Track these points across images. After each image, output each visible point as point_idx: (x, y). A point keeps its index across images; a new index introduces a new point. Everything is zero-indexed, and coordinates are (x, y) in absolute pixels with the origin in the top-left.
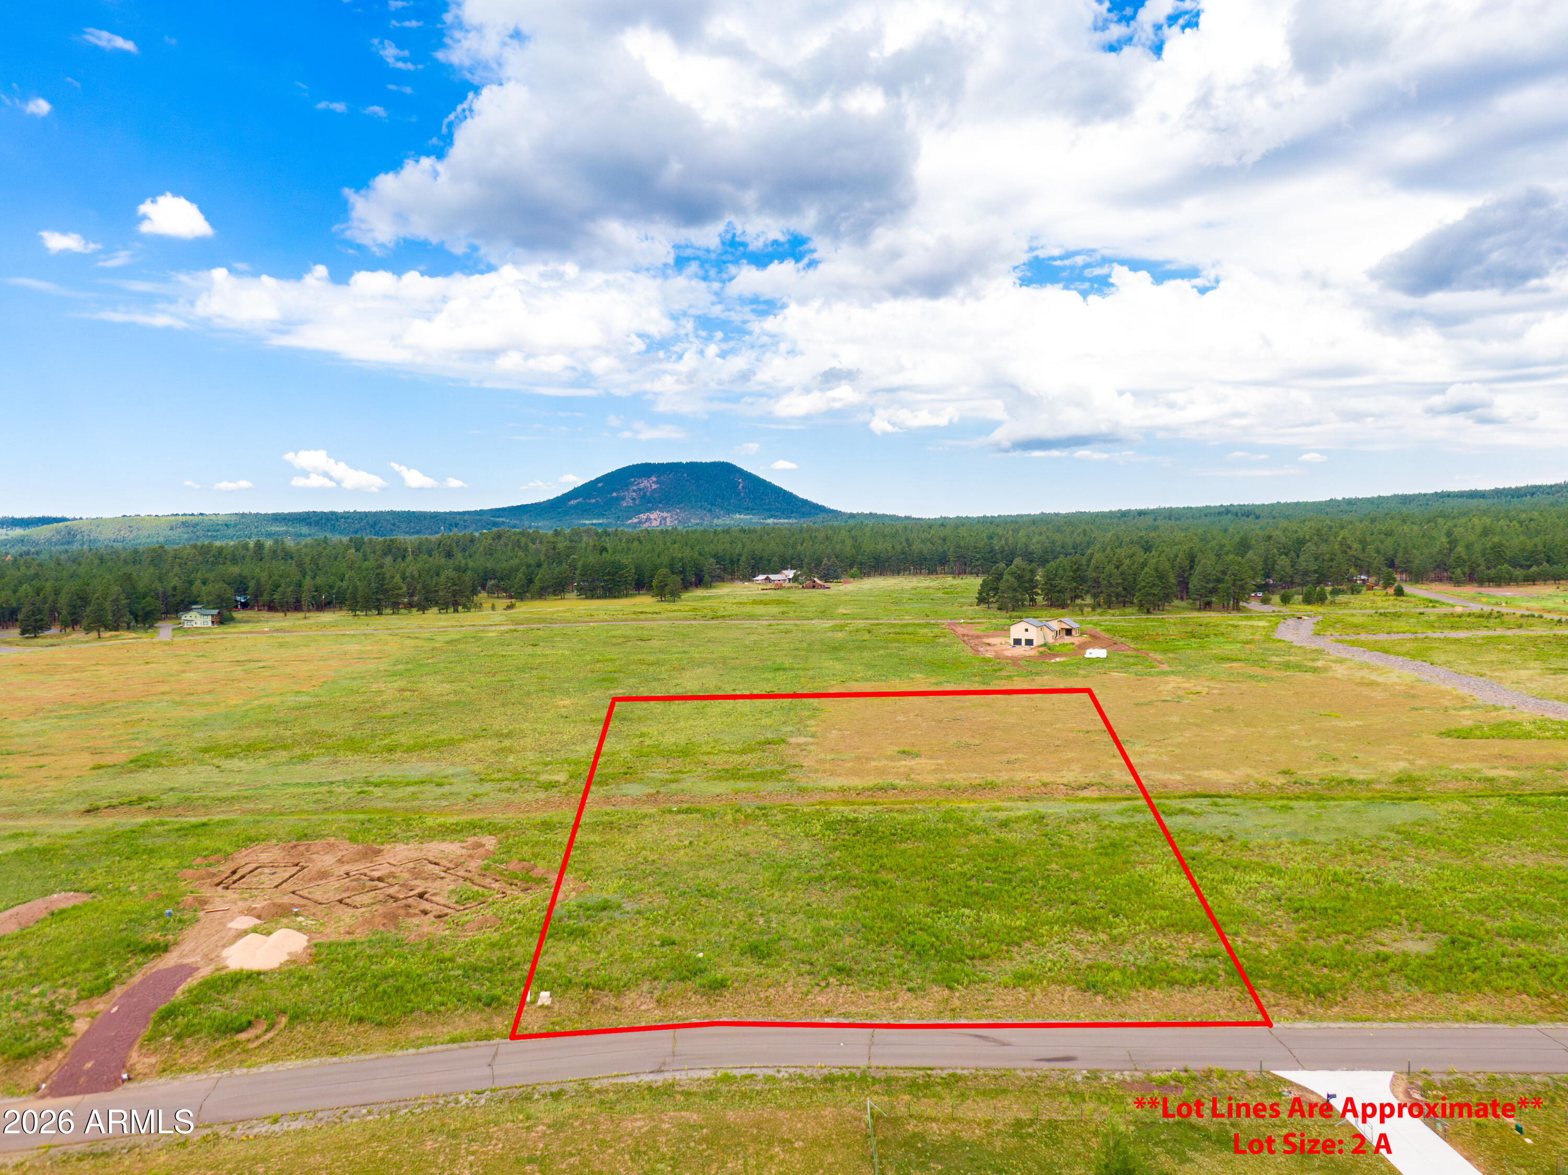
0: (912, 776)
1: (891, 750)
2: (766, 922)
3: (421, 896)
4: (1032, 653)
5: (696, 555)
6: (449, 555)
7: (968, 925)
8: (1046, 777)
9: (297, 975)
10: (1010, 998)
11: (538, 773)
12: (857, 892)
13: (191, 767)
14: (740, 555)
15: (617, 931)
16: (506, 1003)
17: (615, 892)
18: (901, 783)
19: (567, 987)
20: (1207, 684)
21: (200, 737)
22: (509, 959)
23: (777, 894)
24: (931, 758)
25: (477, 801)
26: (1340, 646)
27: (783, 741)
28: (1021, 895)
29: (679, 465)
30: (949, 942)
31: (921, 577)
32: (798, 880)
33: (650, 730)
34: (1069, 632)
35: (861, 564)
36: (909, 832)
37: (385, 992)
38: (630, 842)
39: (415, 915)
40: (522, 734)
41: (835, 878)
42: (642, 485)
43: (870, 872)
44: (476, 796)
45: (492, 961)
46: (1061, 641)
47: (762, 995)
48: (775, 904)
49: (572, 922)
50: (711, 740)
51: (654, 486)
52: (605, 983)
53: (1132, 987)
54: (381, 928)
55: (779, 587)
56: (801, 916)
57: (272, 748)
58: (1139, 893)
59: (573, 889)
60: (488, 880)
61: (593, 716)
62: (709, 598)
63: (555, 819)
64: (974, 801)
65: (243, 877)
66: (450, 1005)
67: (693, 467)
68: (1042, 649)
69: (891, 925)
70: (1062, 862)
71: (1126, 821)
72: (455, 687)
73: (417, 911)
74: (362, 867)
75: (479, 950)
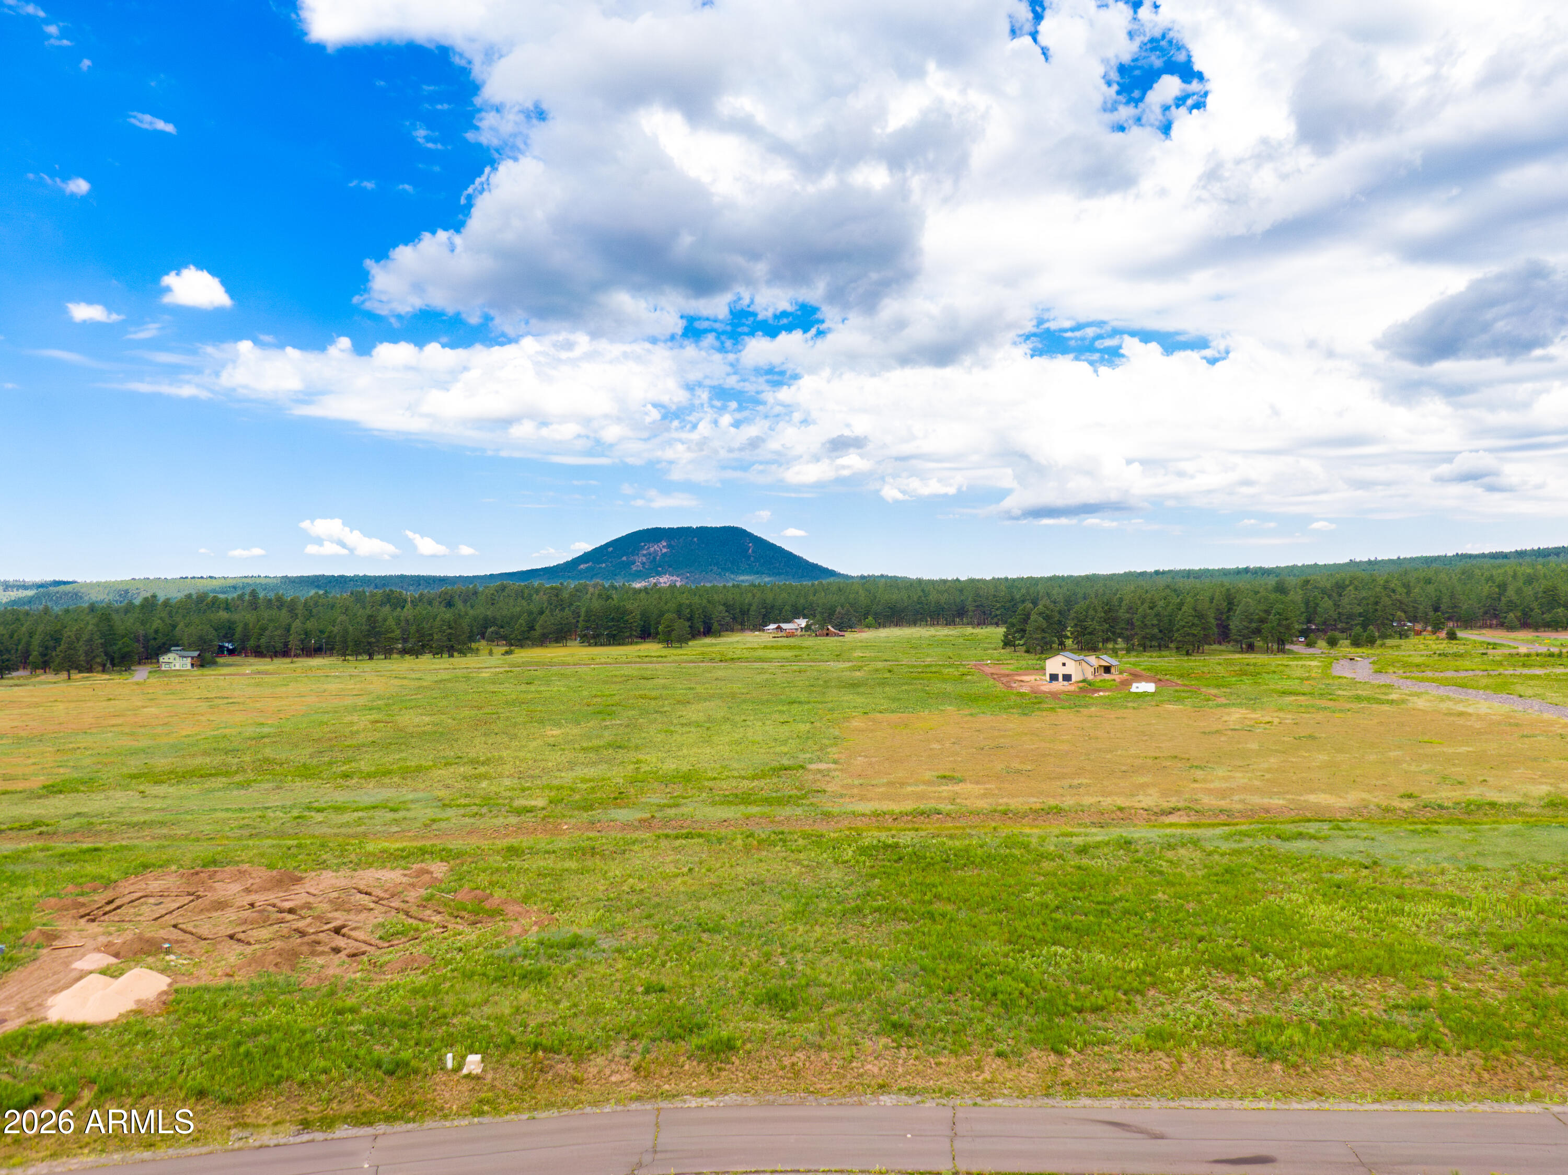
0: (958, 801)
1: (929, 775)
2: (788, 963)
3: (337, 931)
4: (1072, 688)
5: (705, 601)
6: (450, 604)
7: (1065, 967)
8: (1121, 801)
9: (135, 1029)
10: (1146, 1066)
11: (511, 799)
12: (907, 927)
13: (111, 793)
14: (750, 605)
15: (587, 974)
16: (416, 1072)
17: (589, 926)
18: (945, 807)
19: (508, 1048)
20: (1276, 714)
21: (135, 764)
22: (434, 1010)
23: (801, 929)
24: (977, 783)
25: (434, 827)
26: (1409, 682)
27: (802, 767)
28: (1128, 930)
29: (689, 529)
30: (1045, 989)
31: (939, 628)
32: (828, 913)
33: (648, 757)
34: (1107, 670)
35: (876, 614)
36: (965, 859)
37: (248, 1054)
38: (616, 870)
39: (322, 953)
40: (501, 761)
41: (877, 910)
42: (652, 549)
43: (923, 902)
44: (434, 821)
45: (409, 1013)
46: (1099, 678)
47: (787, 1062)
48: (800, 941)
49: (527, 962)
50: (717, 766)
51: (664, 550)
52: (562, 1043)
53: (1322, 1051)
54: (272, 969)
55: (790, 635)
56: (835, 955)
57: (211, 775)
58: (1286, 927)
59: (536, 923)
60: (428, 912)
61: (585, 745)
62: (715, 645)
63: (524, 845)
64: (1037, 827)
65: (119, 907)
66: (334, 1074)
67: (703, 532)
68: (1081, 685)
69: (958, 967)
70: (1171, 891)
71: (1236, 846)
72: (435, 719)
73: (327, 949)
74: (271, 897)
75: (395, 998)
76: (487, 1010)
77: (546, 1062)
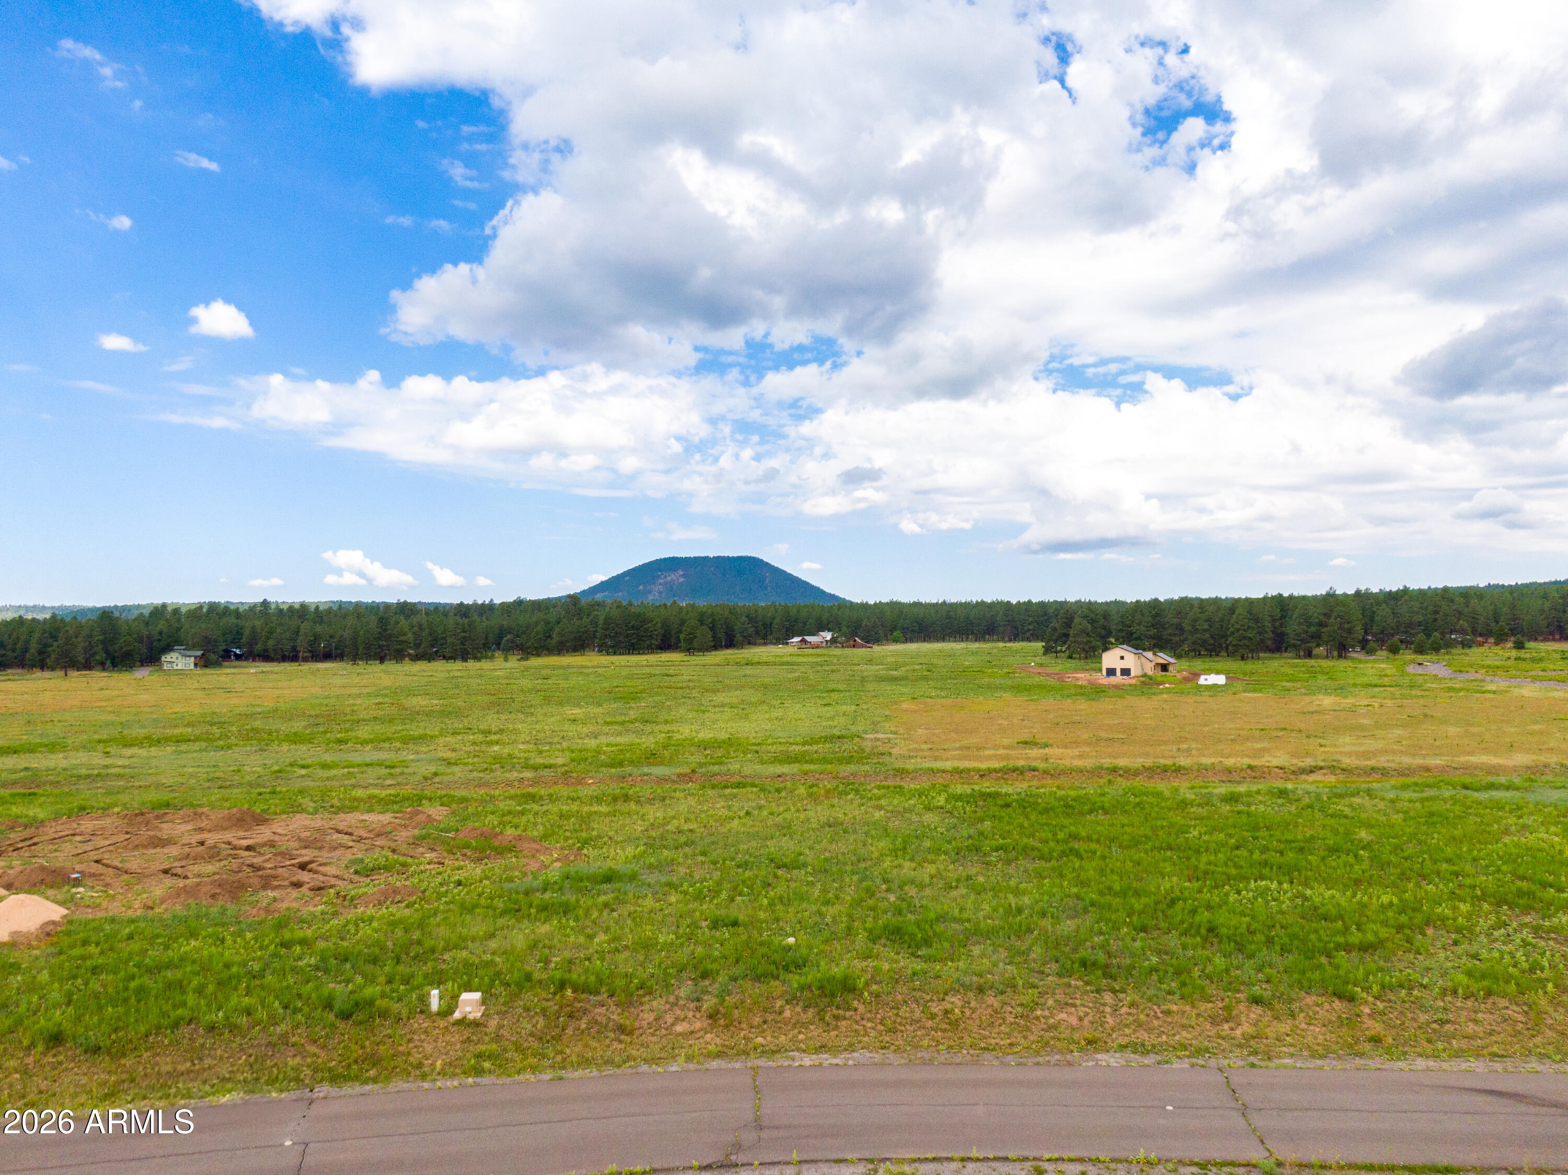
0: (1052, 761)
1: (1006, 742)
2: (901, 898)
3: (303, 867)
5: (727, 611)
6: (465, 616)
8: (1247, 762)
10: (1488, 1017)
11: (527, 759)
12: (1048, 864)
13: (72, 753)
14: (774, 618)
15: (630, 908)
17: (627, 862)
19: (520, 987)
21: (107, 733)
22: (419, 944)
23: (907, 866)
24: (1067, 747)
26: (1499, 678)
27: (857, 736)
29: (706, 559)
32: (937, 851)
33: (680, 729)
34: (1166, 667)
35: (903, 628)
36: (1089, 805)
37: (140, 990)
38: (656, 813)
39: (278, 887)
41: (1000, 849)
42: (669, 579)
43: (1057, 841)
44: (436, 775)
45: (382, 947)
46: (1158, 675)
49: (548, 895)
50: (760, 735)
51: (681, 580)
52: (600, 982)
54: (205, 900)
55: (816, 646)
56: (963, 891)
57: (189, 741)
59: (557, 860)
60: (421, 850)
61: (608, 720)
63: (543, 793)
64: (1160, 781)
65: (34, 844)
66: (262, 1016)
67: (719, 561)
68: (1142, 679)
71: (1420, 795)
72: (445, 702)
73: (286, 883)
74: (229, 836)
75: (366, 931)
76: (493, 944)
77: (578, 1005)
